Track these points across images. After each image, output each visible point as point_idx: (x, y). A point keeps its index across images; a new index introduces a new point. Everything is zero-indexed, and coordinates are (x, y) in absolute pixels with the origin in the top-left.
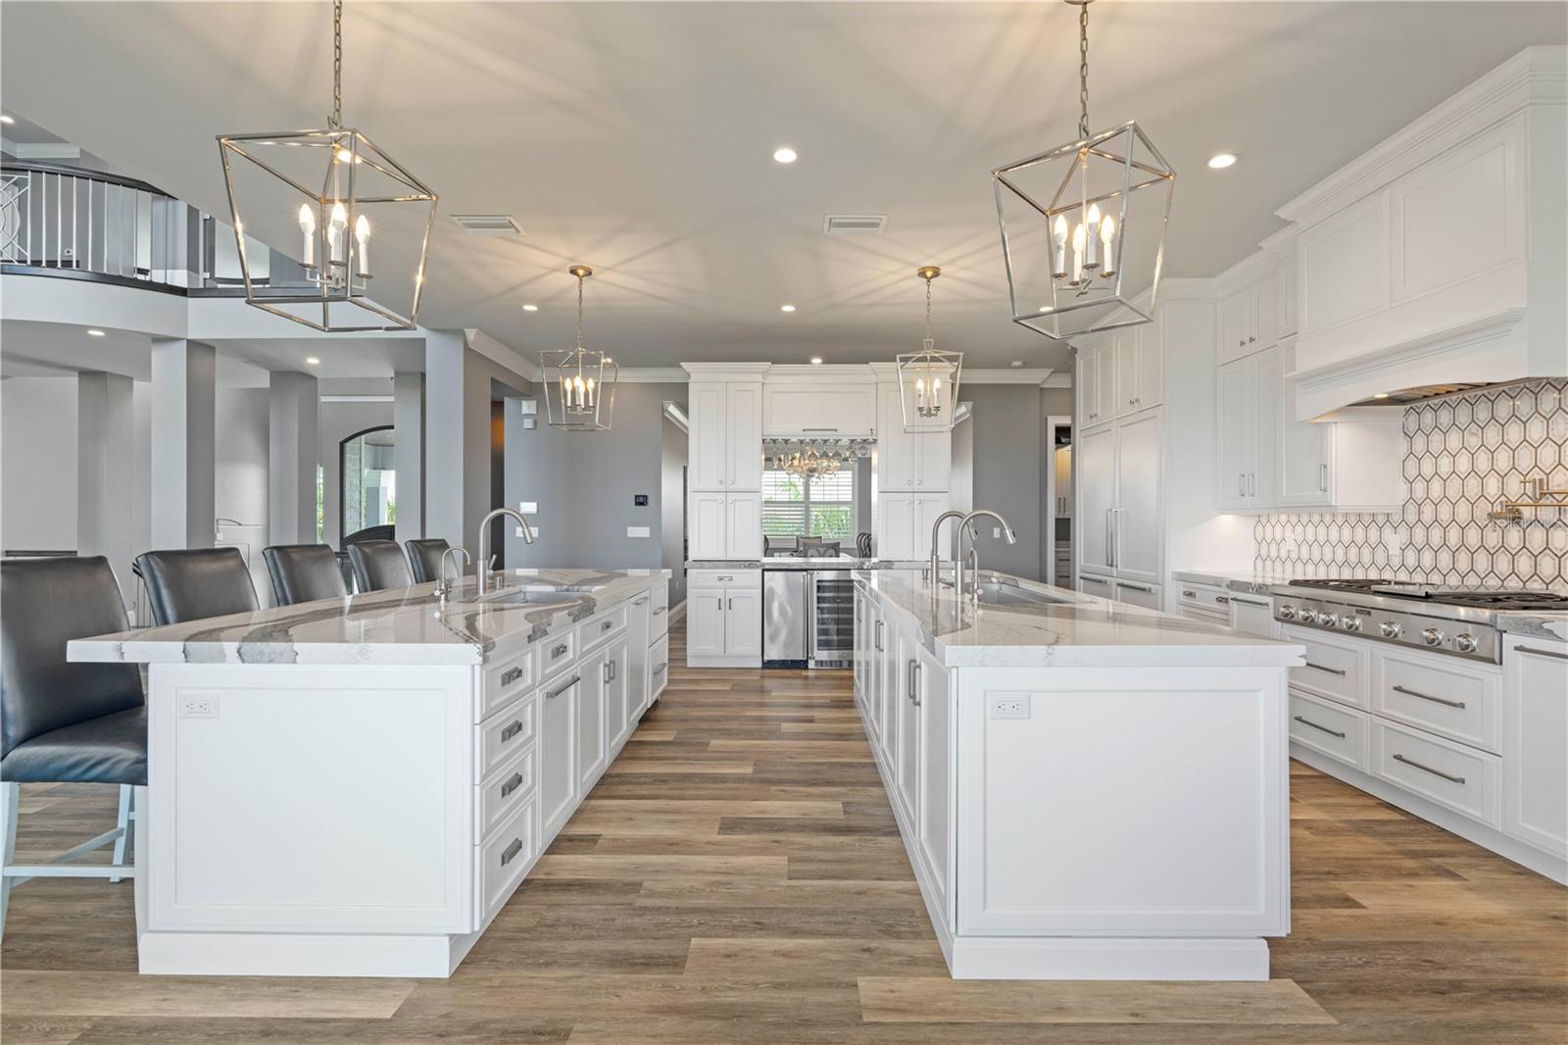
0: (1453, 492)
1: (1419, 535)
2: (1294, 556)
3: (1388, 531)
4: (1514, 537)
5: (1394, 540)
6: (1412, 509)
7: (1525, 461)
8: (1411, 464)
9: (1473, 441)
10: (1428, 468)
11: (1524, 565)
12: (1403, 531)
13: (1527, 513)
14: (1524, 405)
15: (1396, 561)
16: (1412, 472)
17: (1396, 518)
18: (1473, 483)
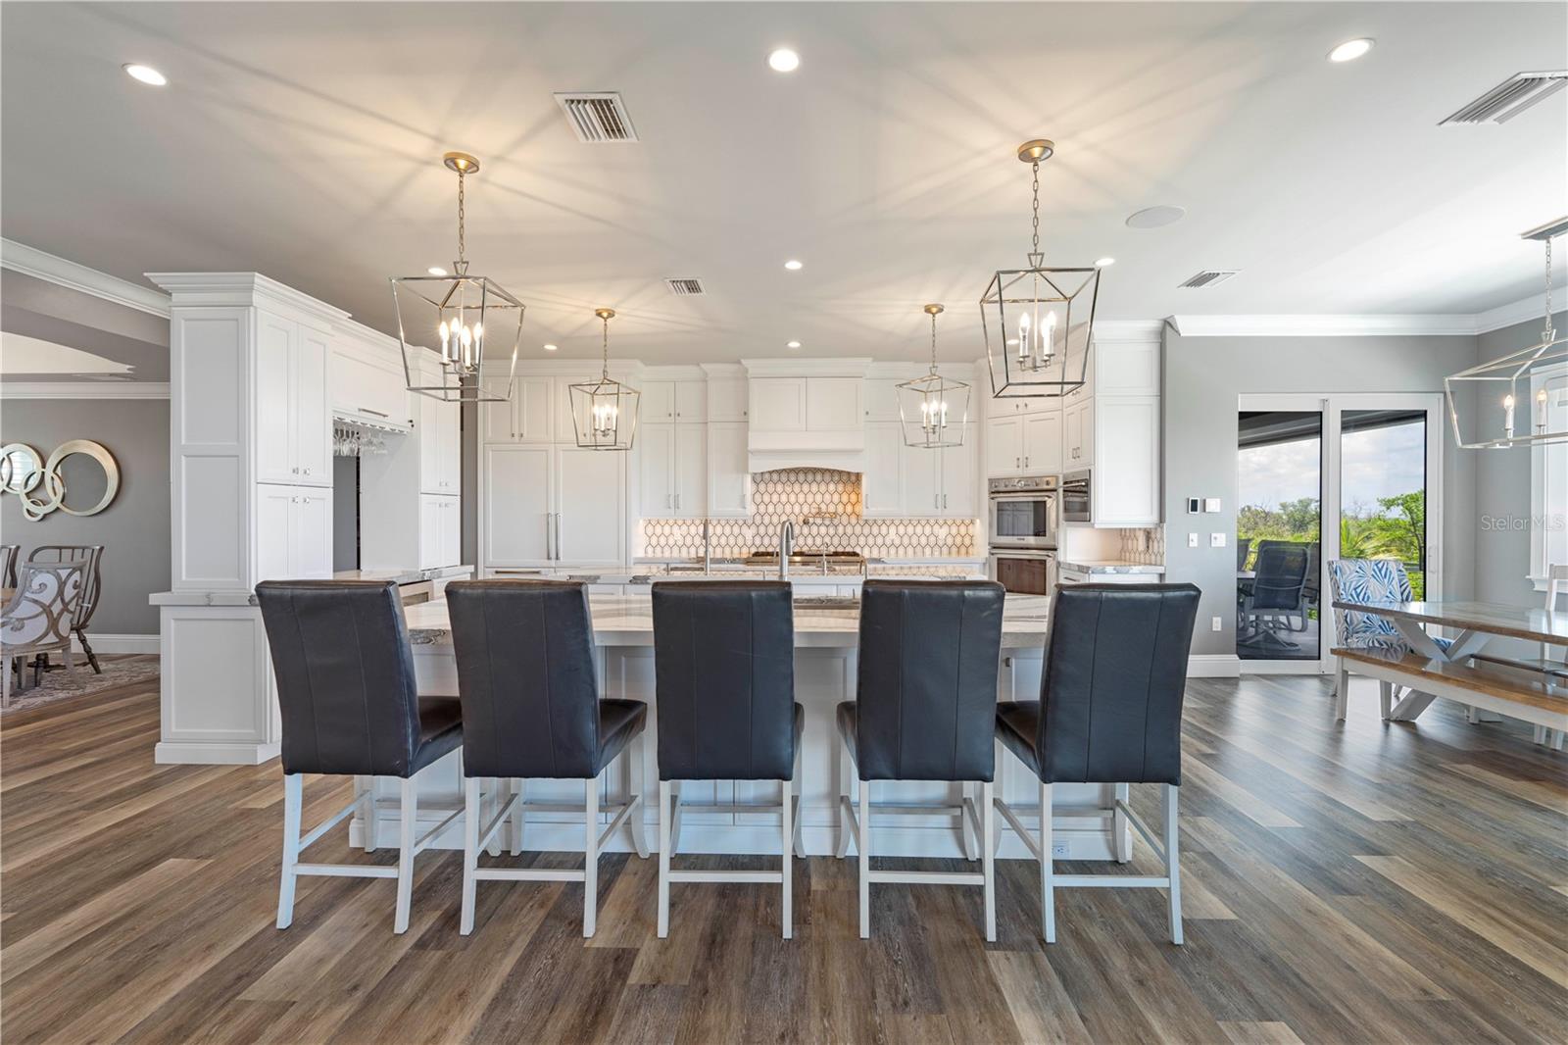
0: (779, 510)
1: (762, 530)
2: (680, 543)
3: (745, 528)
4: (806, 530)
5: (749, 533)
6: (758, 518)
7: (810, 499)
8: (758, 496)
9: (788, 489)
10: (766, 498)
11: (810, 541)
12: (753, 528)
13: (811, 520)
14: (810, 477)
15: (749, 543)
16: (758, 500)
17: (750, 522)
18: (788, 507)
